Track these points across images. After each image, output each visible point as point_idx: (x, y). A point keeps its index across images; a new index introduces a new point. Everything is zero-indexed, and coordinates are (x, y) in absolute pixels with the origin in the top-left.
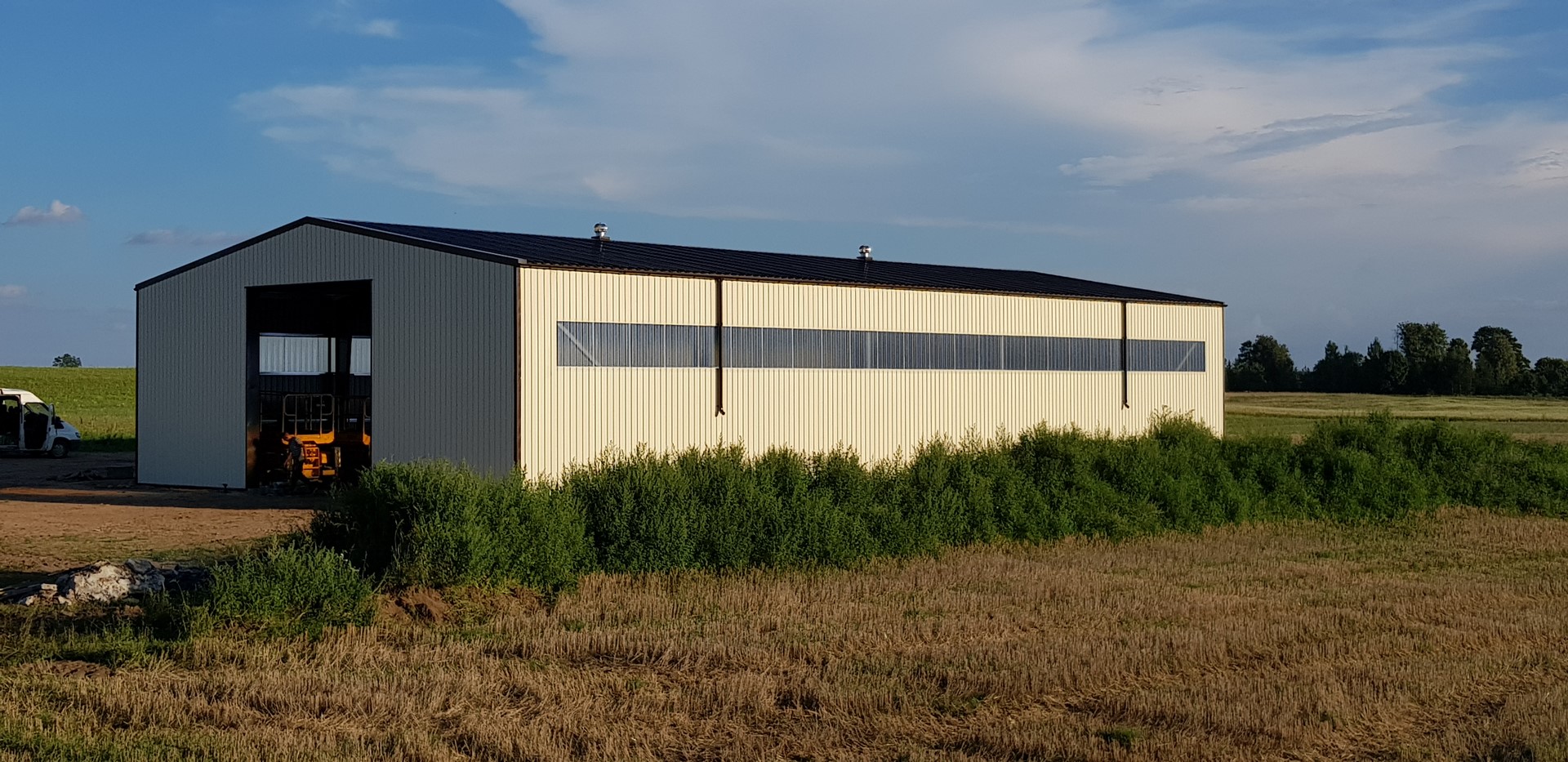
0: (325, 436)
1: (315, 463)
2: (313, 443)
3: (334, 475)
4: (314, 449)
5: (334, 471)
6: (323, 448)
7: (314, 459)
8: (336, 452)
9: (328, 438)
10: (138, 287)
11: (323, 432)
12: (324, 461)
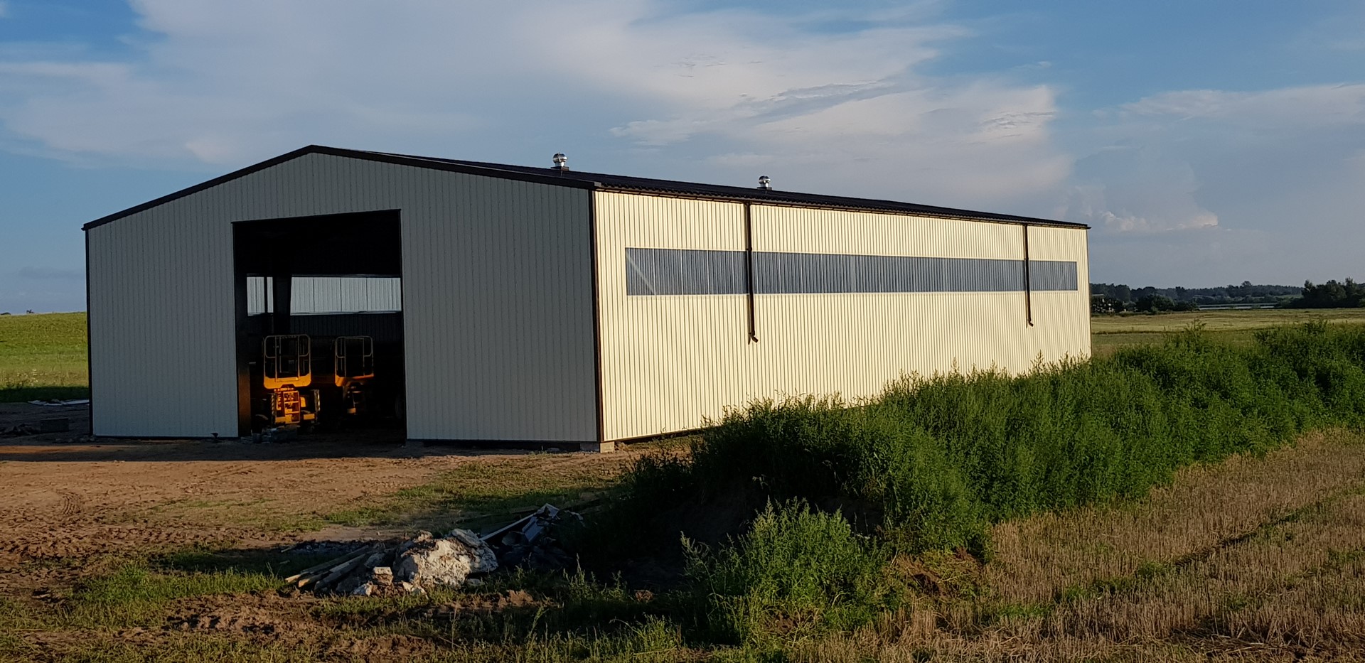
0: (303, 378)
1: (294, 407)
2: (291, 386)
3: (313, 420)
4: (292, 393)
5: (313, 415)
6: (303, 391)
7: (292, 403)
8: (315, 394)
9: (304, 381)
10: (87, 227)
11: (301, 375)
12: (303, 405)
